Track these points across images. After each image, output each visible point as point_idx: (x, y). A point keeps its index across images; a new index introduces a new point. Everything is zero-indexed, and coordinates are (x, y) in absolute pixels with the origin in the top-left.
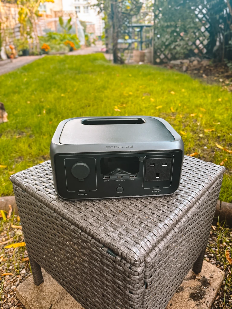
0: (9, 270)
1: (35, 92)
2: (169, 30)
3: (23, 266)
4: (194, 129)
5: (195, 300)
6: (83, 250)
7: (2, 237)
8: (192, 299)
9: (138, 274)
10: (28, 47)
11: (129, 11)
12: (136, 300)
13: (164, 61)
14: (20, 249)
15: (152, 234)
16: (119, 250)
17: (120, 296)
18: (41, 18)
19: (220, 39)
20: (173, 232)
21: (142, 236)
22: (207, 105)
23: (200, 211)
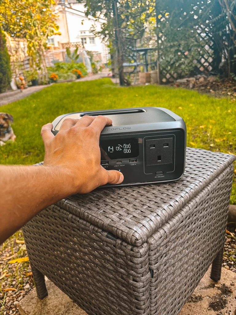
0: (12, 285)
1: (43, 116)
2: (173, 50)
3: (27, 281)
4: (204, 140)
5: (215, 310)
6: (82, 241)
7: (6, 252)
8: (212, 309)
9: (140, 255)
10: (37, 77)
11: (132, 36)
12: (141, 289)
13: (170, 80)
14: (24, 264)
15: (155, 214)
16: (118, 230)
17: (124, 289)
18: (49, 51)
19: (225, 56)
20: (179, 215)
21: (144, 216)
22: (216, 116)
23: (210, 199)
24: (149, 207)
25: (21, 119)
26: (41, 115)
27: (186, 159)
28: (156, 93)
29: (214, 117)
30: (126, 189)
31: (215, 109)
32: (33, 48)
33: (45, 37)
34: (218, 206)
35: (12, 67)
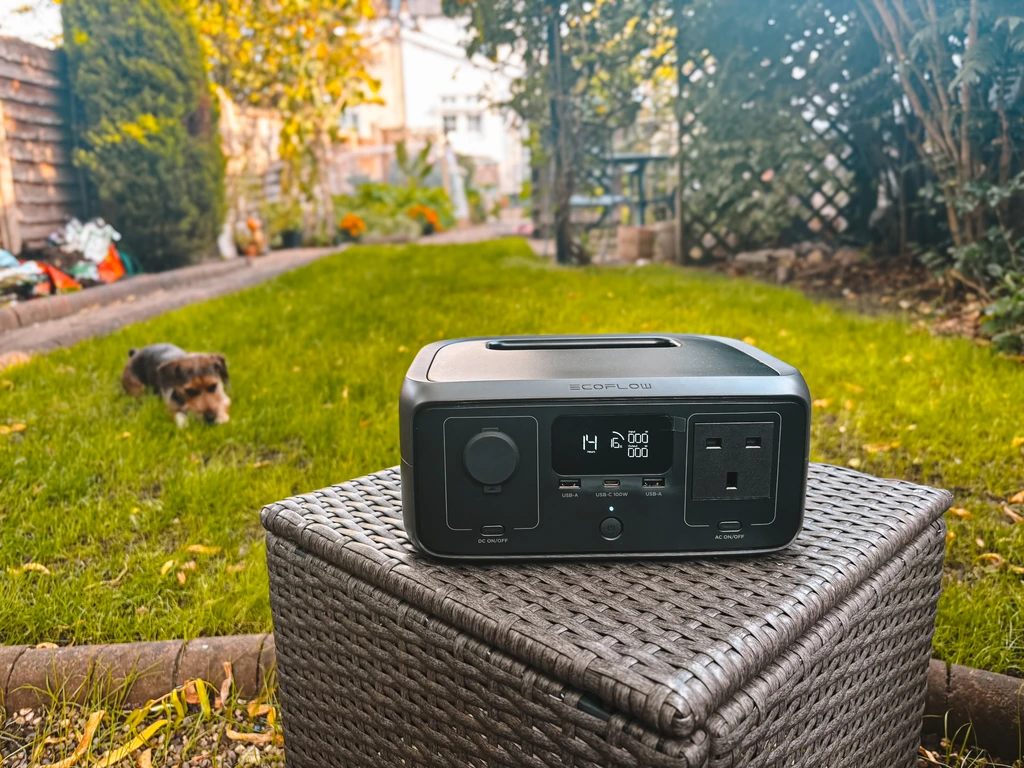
1: (316, 341)
2: (729, 163)
4: (827, 445)
9: (685, 766)
10: (300, 222)
11: (602, 119)
13: (716, 253)
15: (726, 648)
16: (619, 687)
19: (889, 187)
20: (793, 658)
21: (693, 651)
22: (866, 373)
23: (879, 618)
24: (704, 625)
25: (247, 348)
26: (310, 338)
27: (808, 489)
28: (671, 291)
29: (858, 375)
30: (628, 570)
31: (861, 351)
32: (295, 139)
33: (336, 109)
34: (901, 647)
35: (229, 191)
